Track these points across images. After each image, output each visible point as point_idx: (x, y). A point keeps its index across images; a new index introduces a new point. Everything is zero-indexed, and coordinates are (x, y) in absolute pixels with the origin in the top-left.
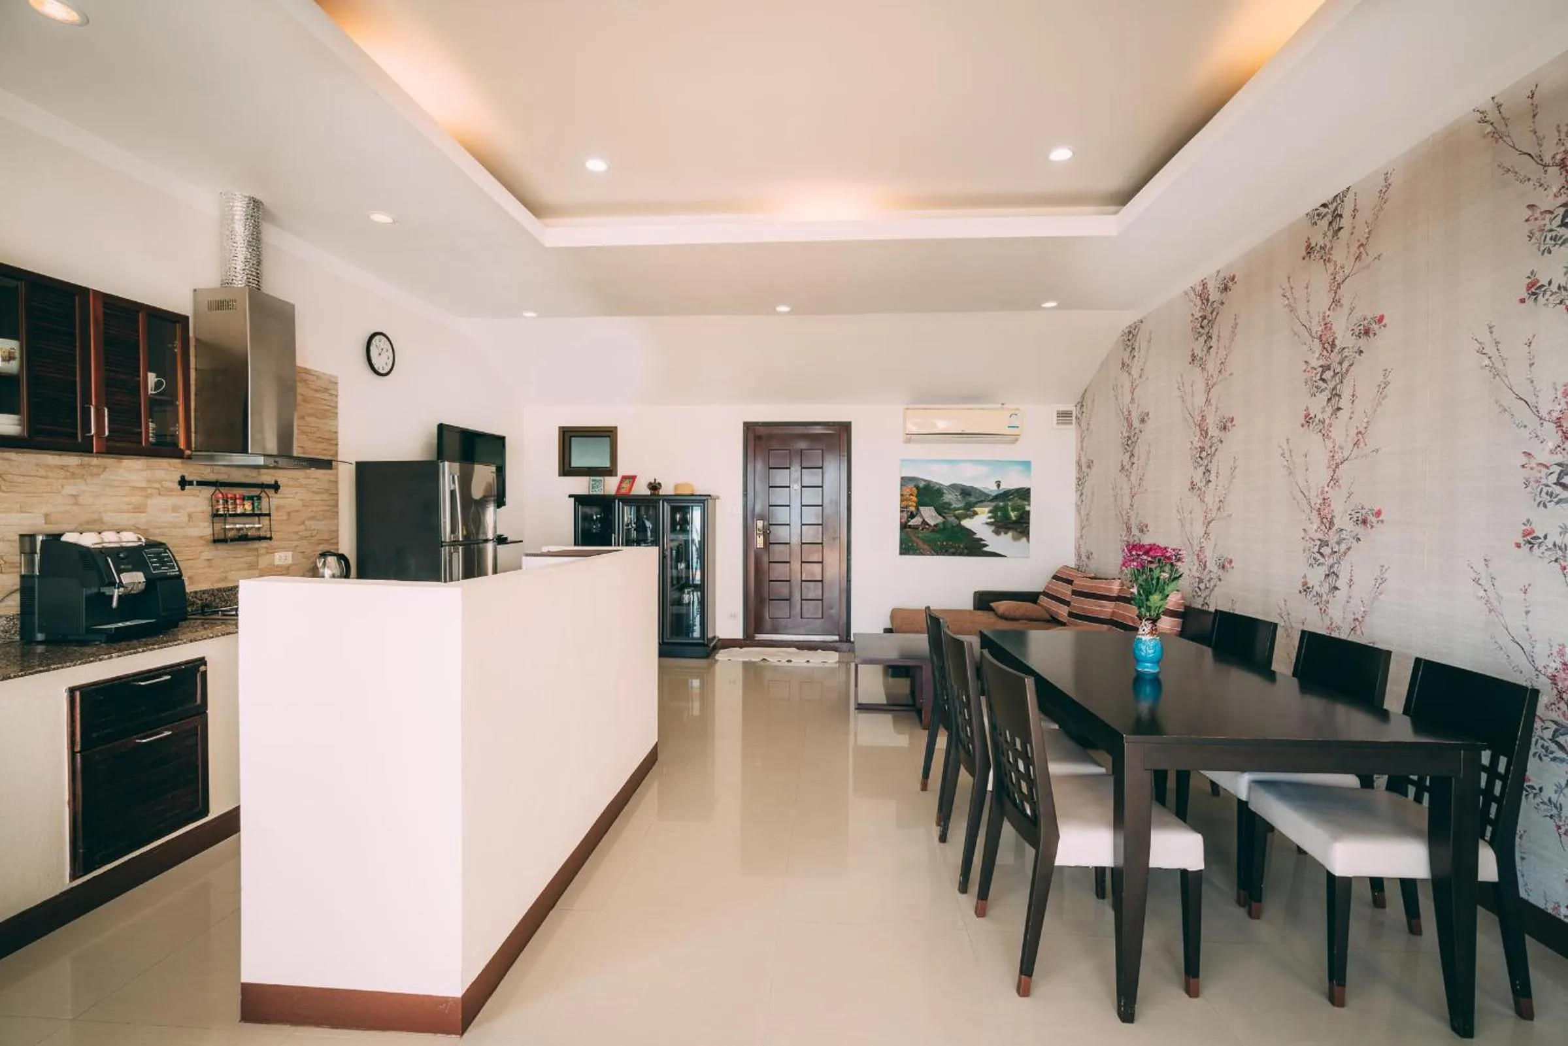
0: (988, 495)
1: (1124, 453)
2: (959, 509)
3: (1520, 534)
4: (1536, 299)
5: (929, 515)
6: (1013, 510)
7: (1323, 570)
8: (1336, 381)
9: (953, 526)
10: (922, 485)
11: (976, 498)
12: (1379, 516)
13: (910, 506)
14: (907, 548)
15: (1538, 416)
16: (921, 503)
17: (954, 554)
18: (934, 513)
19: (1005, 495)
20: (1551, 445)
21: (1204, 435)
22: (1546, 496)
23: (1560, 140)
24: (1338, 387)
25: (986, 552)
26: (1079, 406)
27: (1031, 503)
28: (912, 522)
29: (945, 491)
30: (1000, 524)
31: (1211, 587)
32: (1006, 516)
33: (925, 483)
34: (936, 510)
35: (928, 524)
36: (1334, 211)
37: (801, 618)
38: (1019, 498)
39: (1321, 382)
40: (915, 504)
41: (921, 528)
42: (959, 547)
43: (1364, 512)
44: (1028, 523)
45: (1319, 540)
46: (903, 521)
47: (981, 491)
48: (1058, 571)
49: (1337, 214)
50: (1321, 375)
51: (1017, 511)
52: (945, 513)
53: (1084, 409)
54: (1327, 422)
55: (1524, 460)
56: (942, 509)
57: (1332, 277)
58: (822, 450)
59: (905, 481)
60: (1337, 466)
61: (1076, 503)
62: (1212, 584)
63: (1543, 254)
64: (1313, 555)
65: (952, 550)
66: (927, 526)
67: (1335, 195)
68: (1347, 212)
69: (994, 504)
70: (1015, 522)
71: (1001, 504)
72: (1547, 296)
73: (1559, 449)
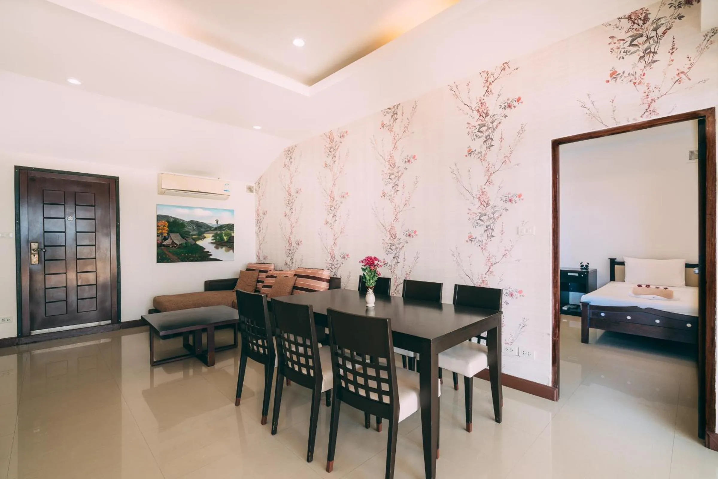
0: (211, 227)
1: (287, 208)
2: (195, 235)
3: (468, 237)
4: (471, 156)
5: (177, 239)
6: (225, 235)
7: (392, 256)
8: (396, 179)
9: (191, 245)
10: (171, 220)
11: (205, 229)
12: (415, 233)
13: (164, 233)
14: (162, 258)
15: (472, 196)
16: (170, 231)
17: (192, 261)
18: (180, 237)
19: (221, 228)
20: (477, 206)
21: (333, 200)
22: (476, 224)
23: (477, 102)
24: (397, 182)
25: (211, 258)
26: (257, 184)
27: (235, 232)
28: (166, 243)
29: (186, 224)
30: (218, 243)
31: (338, 267)
32: (222, 239)
33: (173, 219)
34: (181, 235)
35: (176, 244)
36: (394, 112)
37: (78, 312)
38: (228, 229)
39: (389, 179)
40: (167, 232)
41: (171, 246)
42: (195, 256)
43: (409, 231)
44: (233, 242)
45: (390, 243)
46: (158, 242)
47: (207, 225)
48: (248, 266)
49: (395, 113)
50: (389, 177)
51: (227, 236)
52: (187, 237)
53: (260, 185)
54: (393, 196)
55: (468, 211)
56: (184, 236)
57: (394, 138)
58: (94, 193)
59: (160, 218)
60: (397, 213)
61: (256, 232)
62: (338, 266)
63: (473, 140)
64: (388, 250)
65: (192, 259)
66: (175, 245)
67: (394, 105)
68: (399, 112)
69: (215, 232)
70: (227, 242)
71: (219, 232)
72: (474, 155)
73: (479, 208)
